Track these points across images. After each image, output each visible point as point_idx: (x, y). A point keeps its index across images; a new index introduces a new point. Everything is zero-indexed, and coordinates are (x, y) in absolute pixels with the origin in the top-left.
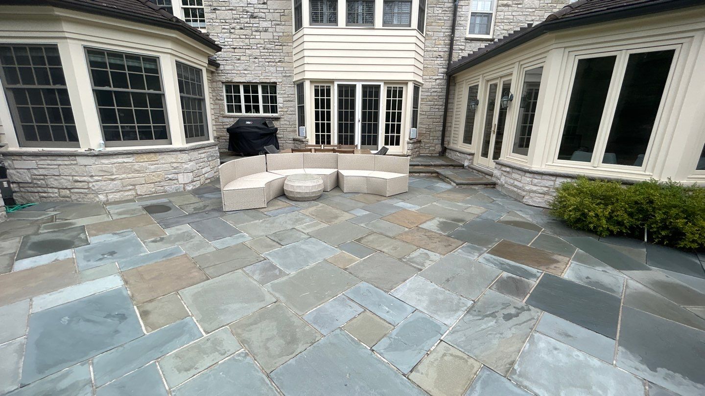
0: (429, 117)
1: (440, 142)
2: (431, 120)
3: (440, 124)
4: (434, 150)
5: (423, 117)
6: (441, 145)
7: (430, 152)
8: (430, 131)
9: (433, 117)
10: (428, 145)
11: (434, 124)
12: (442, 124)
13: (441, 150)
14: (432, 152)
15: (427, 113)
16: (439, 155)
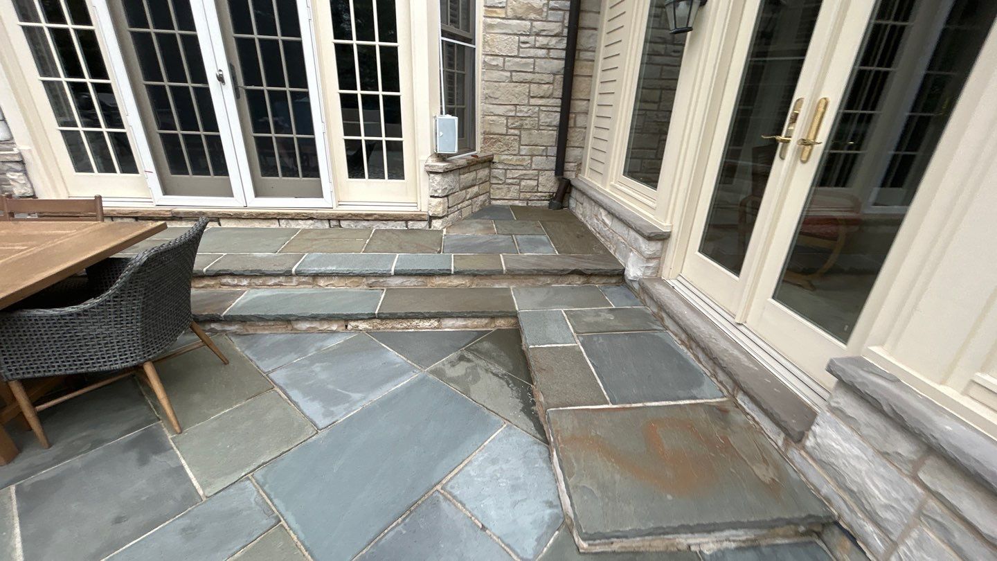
0: (516, 77)
1: (553, 166)
2: (523, 88)
3: (551, 101)
4: (534, 190)
5: (496, 75)
6: (556, 174)
7: (522, 195)
8: (520, 128)
9: (529, 77)
10: (517, 174)
11: (533, 101)
12: (559, 102)
13: (555, 190)
14: (528, 195)
15: (510, 63)
16: (550, 206)
